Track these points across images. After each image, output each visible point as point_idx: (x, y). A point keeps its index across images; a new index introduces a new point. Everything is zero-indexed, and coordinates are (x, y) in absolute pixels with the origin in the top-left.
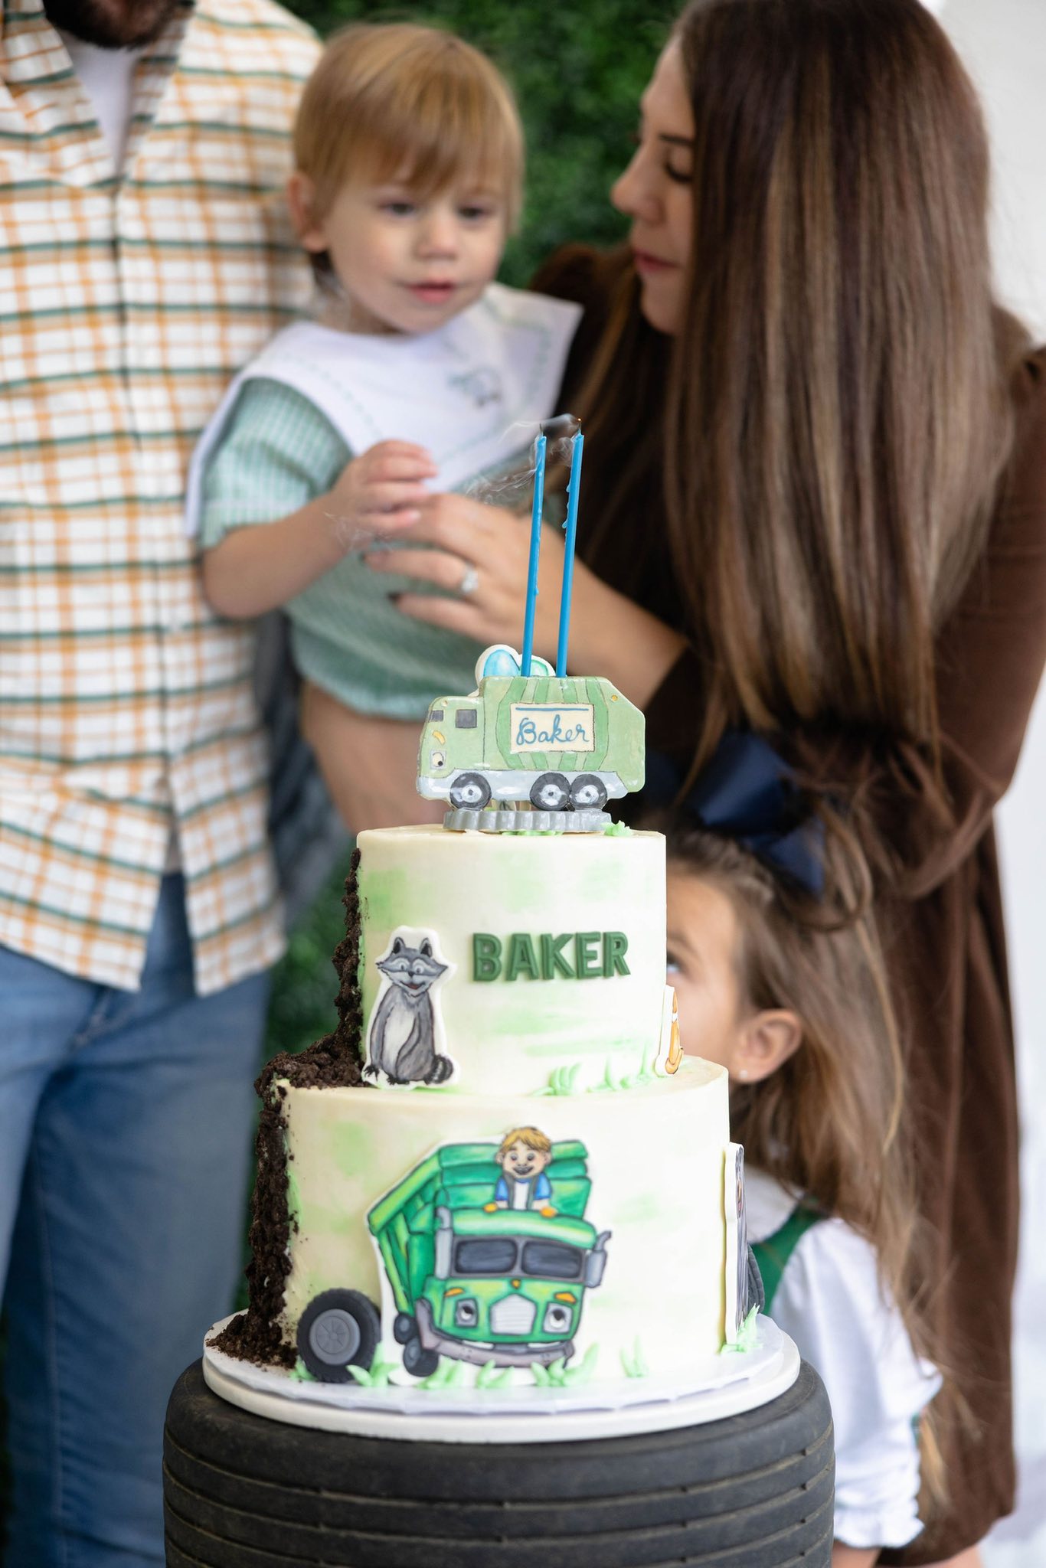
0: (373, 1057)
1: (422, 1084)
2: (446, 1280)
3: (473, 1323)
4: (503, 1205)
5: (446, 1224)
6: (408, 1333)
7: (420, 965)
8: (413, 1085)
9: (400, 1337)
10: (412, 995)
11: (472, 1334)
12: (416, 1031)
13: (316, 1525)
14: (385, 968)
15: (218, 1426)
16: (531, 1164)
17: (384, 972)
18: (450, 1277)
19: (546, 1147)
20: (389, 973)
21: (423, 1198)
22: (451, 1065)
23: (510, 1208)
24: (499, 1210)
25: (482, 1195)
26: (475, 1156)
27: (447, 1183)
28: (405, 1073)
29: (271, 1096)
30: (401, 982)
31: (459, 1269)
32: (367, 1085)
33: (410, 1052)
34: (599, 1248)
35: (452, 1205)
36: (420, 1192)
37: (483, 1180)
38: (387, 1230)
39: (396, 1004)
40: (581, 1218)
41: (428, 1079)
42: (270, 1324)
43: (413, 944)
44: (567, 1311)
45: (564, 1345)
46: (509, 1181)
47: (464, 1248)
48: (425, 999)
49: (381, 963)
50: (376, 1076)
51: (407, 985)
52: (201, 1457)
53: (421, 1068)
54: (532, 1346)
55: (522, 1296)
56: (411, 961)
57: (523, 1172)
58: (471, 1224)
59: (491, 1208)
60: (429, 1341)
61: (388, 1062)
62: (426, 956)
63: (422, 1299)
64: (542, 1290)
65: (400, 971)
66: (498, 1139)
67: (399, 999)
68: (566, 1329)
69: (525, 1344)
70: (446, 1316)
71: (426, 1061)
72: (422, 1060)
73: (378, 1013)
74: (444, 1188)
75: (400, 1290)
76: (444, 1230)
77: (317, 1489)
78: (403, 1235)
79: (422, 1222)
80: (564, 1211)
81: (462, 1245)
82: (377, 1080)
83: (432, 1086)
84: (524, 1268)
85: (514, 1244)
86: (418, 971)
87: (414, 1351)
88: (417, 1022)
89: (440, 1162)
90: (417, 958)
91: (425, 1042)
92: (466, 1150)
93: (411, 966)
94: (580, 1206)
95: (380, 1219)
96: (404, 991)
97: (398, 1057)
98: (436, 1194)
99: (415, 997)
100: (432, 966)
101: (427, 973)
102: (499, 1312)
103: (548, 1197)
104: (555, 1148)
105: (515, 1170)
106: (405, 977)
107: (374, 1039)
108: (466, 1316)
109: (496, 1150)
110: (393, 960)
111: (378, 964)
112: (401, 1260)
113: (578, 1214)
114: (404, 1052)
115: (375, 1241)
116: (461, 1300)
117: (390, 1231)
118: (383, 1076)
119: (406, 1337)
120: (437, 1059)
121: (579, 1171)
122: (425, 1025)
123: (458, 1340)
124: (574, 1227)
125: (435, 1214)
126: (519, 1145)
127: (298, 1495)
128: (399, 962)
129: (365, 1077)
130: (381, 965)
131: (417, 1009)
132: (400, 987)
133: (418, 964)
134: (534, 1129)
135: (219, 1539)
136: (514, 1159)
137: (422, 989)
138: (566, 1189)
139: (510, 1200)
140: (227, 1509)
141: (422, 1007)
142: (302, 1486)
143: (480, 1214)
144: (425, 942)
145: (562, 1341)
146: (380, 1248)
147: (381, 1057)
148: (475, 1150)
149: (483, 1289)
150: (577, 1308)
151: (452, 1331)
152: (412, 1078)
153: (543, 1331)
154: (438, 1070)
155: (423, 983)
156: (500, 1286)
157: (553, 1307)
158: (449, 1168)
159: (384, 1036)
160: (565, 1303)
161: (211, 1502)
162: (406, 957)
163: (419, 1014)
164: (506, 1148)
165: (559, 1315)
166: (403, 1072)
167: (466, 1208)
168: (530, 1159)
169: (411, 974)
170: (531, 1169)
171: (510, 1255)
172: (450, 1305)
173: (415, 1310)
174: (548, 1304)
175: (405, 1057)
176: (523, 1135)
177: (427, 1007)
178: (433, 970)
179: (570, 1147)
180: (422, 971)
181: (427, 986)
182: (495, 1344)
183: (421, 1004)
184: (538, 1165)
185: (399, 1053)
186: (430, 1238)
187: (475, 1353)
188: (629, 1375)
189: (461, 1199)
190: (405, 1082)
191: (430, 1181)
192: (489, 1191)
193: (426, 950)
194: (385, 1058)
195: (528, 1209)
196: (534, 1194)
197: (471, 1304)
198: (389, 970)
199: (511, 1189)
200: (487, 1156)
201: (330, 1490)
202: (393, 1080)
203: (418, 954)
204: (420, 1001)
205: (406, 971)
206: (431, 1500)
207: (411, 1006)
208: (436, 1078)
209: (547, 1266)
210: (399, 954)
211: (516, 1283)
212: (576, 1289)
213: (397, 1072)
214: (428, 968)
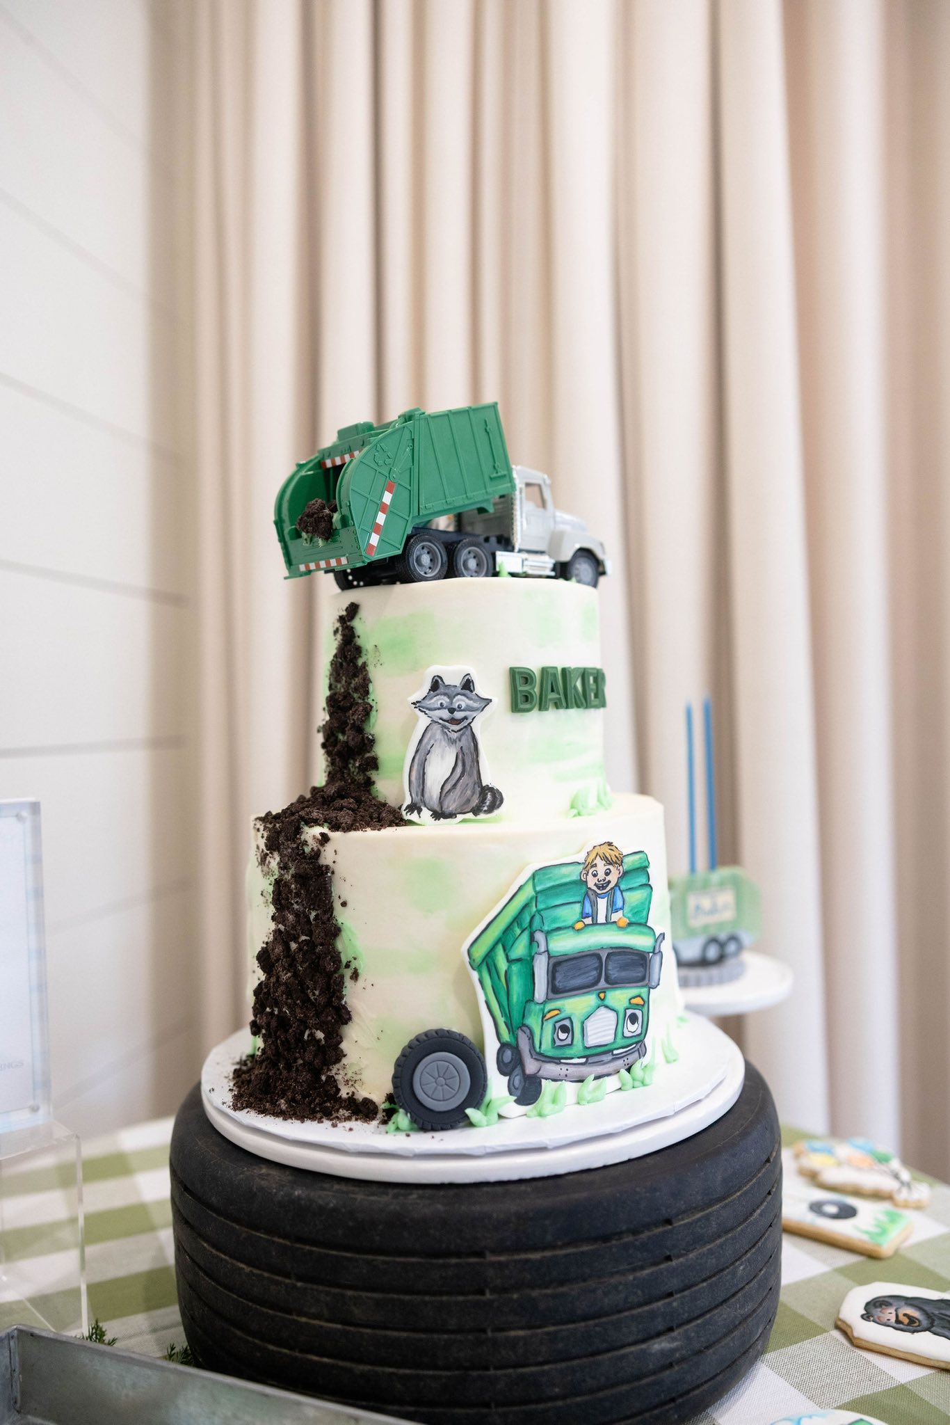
0: (413, 796)
1: (470, 815)
2: (544, 1003)
3: (569, 1041)
4: (588, 921)
5: (543, 949)
6: (511, 1063)
7: (461, 701)
8: (460, 817)
9: (503, 1069)
10: (452, 731)
11: (568, 1052)
12: (460, 764)
13: (482, 1293)
14: (423, 707)
15: (320, 1202)
16: (608, 878)
17: (422, 711)
18: (548, 999)
19: (619, 861)
20: (427, 712)
21: (519, 925)
22: (500, 794)
23: (595, 923)
24: (586, 926)
25: (570, 914)
26: (565, 876)
27: (541, 906)
28: (450, 805)
29: (303, 845)
30: (441, 719)
31: (555, 990)
32: (410, 823)
33: (455, 786)
34: (657, 951)
35: (546, 928)
36: (517, 919)
37: (571, 900)
38: (487, 963)
39: (436, 741)
40: (645, 925)
41: (476, 811)
42: (324, 1078)
43: (453, 679)
44: (639, 1013)
45: (637, 1046)
46: (593, 897)
47: (559, 968)
48: (468, 732)
49: (418, 702)
50: (419, 813)
51: (447, 721)
52: (300, 1240)
53: (468, 801)
54: (615, 1052)
55: (606, 1007)
56: (451, 697)
57: (603, 887)
58: (565, 944)
59: (579, 925)
60: (531, 1066)
61: (431, 798)
62: (468, 692)
63: (523, 1026)
64: (620, 997)
65: (439, 709)
66: (581, 857)
67: (439, 735)
68: (639, 1032)
69: (611, 1051)
70: (545, 1038)
71: (473, 793)
72: (469, 792)
73: (417, 751)
74: (539, 911)
75: (501, 1021)
76: (540, 954)
77: (480, 1254)
78: (502, 965)
79: (520, 949)
80: (633, 920)
81: (557, 964)
82: (420, 817)
83: (482, 816)
84: (607, 981)
85: (599, 957)
86: (459, 707)
87: (517, 1080)
88: (460, 756)
89: (534, 887)
90: (458, 694)
91: (470, 775)
92: (556, 871)
93: (452, 703)
94: (645, 913)
95: (479, 953)
96: (444, 727)
97: (441, 793)
98: (532, 918)
99: (455, 732)
100: (475, 701)
101: (469, 709)
102: (591, 1026)
103: (622, 909)
104: (626, 860)
105: (595, 885)
106: (445, 714)
107: (413, 778)
108: (562, 1036)
109: (581, 867)
110: (431, 698)
111: (413, 703)
112: (501, 991)
113: (643, 921)
114: (448, 787)
115: (475, 975)
116: (557, 1022)
117: (490, 961)
118: (426, 813)
119: (510, 1066)
120: (485, 790)
121: (643, 880)
122: (469, 758)
123: (556, 1060)
124: (641, 933)
125: (532, 939)
126: (598, 861)
127: (456, 1265)
128: (438, 700)
129: (407, 817)
130: (418, 705)
131: (459, 744)
132: (440, 724)
133: (458, 700)
134: (610, 844)
135: (339, 1326)
136: (595, 876)
137: (465, 723)
138: (634, 898)
139: (594, 916)
140: (350, 1293)
141: (465, 742)
142: (458, 1254)
143: (571, 933)
144: (466, 678)
145: (637, 1043)
146: (481, 982)
147: (423, 795)
148: (564, 870)
149: (575, 1006)
150: (645, 1009)
151: (551, 1053)
152: (459, 810)
153: (624, 1037)
154: (488, 800)
155: (466, 718)
156: (590, 1000)
157: (629, 1012)
158: (541, 892)
159: (424, 773)
160: (637, 1006)
161: (321, 1288)
162: (445, 694)
163: (462, 747)
164: (589, 865)
165: (633, 1019)
166: (448, 807)
167: (559, 929)
168: (607, 874)
169: (452, 711)
170: (609, 882)
171: (596, 969)
172: (549, 1027)
173: (517, 1039)
174: (626, 1009)
175: (449, 791)
176: (601, 851)
177: (470, 740)
178: (476, 705)
179: (637, 857)
180: (464, 706)
181: (470, 720)
182: (587, 1057)
183: (464, 738)
184: (613, 878)
185: (442, 788)
186: (528, 963)
187: (572, 1070)
188: (668, 1062)
189: (554, 920)
190: (451, 815)
191: (526, 906)
192: (577, 907)
193: (468, 685)
194: (427, 795)
195: (608, 922)
196: (612, 907)
197: (567, 1023)
198: (429, 709)
199: (594, 905)
200: (573, 874)
201: (494, 1252)
202: (438, 815)
203: (459, 690)
204: (462, 735)
205: (445, 708)
206: (606, 1238)
207: (452, 742)
208: (485, 808)
209: (624, 974)
210: (438, 692)
211: (602, 995)
212: (644, 991)
213: (442, 807)
214: (470, 703)
